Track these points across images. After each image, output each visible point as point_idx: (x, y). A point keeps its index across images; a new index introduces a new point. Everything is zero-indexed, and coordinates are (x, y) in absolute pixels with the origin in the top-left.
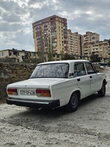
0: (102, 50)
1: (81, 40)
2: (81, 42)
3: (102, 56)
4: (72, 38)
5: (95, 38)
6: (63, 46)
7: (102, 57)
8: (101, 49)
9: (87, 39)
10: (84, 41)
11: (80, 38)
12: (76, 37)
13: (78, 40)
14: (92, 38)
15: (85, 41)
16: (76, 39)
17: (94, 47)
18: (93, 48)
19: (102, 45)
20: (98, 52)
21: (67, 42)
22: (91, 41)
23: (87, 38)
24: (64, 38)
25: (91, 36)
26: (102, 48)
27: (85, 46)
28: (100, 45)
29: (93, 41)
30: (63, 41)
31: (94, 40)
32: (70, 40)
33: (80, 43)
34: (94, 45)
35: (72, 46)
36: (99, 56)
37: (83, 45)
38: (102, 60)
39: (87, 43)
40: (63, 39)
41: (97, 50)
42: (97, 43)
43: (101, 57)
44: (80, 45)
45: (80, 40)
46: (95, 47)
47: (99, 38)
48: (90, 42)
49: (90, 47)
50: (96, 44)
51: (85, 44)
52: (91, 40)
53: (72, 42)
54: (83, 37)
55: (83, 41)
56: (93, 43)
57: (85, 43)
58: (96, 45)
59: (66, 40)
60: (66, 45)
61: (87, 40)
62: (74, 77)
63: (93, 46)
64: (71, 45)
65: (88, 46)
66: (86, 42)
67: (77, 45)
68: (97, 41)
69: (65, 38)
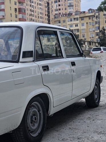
0: (85, 27)
1: (49, 9)
2: (49, 12)
3: (86, 37)
4: (32, 4)
5: (73, 6)
6: (16, 17)
7: (85, 39)
8: (83, 25)
9: (60, 7)
10: (54, 11)
11: (46, 5)
12: (40, 2)
13: (43, 7)
14: (69, 6)
15: (56, 10)
16: (41, 7)
17: (71, 21)
18: (70, 23)
19: (85, 19)
20: (78, 30)
21: (23, 11)
22: (66, 11)
23: (59, 5)
24: (17, 3)
25: (66, 2)
26: (85, 24)
27: (56, 20)
28: (82, 18)
29: (69, 10)
30: (16, 9)
31: (72, 10)
32: (30, 8)
33: (47, 13)
34: (72, 17)
35: (33, 18)
36: (81, 37)
37: (52, 17)
38: (84, 44)
39: (60, 13)
40: (15, 4)
41: (77, 28)
42: (76, 14)
43: (83, 39)
44: (47, 17)
45: (47, 9)
46: (73, 22)
47: (79, 6)
48: (64, 13)
49: (64, 21)
50: (76, 17)
51: (56, 16)
52: (66, 9)
53: (33, 11)
54: (52, 2)
55: (52, 11)
56: (70, 14)
57: (56, 14)
58: (74, 19)
59: (21, 7)
60: (23, 17)
61: (60, 10)
62: (34, 61)
63: (69, 20)
64: (31, 17)
65: (62, 19)
66: (57, 12)
67: (42, 18)
68: (77, 11)
69: (19, 3)
